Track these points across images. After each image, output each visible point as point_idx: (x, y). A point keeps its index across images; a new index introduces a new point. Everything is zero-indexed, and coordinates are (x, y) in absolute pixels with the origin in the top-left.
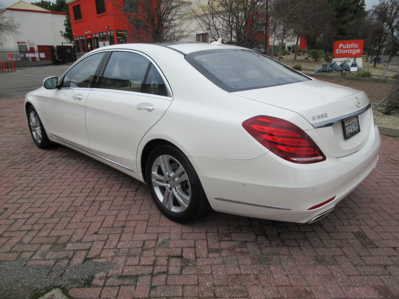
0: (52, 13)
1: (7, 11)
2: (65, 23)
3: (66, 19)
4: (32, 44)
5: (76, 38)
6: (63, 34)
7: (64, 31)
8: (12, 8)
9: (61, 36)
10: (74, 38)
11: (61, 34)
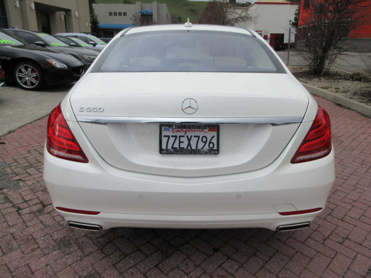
0: (291, 4)
1: (255, 5)
2: (295, 12)
3: (297, 9)
4: (266, 33)
5: (300, 26)
6: (291, 23)
7: (293, 20)
8: (259, 2)
9: (289, 25)
10: (299, 26)
11: (289, 23)
